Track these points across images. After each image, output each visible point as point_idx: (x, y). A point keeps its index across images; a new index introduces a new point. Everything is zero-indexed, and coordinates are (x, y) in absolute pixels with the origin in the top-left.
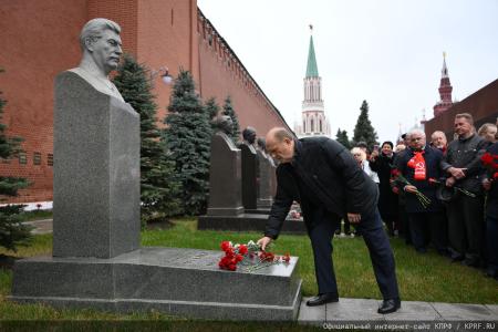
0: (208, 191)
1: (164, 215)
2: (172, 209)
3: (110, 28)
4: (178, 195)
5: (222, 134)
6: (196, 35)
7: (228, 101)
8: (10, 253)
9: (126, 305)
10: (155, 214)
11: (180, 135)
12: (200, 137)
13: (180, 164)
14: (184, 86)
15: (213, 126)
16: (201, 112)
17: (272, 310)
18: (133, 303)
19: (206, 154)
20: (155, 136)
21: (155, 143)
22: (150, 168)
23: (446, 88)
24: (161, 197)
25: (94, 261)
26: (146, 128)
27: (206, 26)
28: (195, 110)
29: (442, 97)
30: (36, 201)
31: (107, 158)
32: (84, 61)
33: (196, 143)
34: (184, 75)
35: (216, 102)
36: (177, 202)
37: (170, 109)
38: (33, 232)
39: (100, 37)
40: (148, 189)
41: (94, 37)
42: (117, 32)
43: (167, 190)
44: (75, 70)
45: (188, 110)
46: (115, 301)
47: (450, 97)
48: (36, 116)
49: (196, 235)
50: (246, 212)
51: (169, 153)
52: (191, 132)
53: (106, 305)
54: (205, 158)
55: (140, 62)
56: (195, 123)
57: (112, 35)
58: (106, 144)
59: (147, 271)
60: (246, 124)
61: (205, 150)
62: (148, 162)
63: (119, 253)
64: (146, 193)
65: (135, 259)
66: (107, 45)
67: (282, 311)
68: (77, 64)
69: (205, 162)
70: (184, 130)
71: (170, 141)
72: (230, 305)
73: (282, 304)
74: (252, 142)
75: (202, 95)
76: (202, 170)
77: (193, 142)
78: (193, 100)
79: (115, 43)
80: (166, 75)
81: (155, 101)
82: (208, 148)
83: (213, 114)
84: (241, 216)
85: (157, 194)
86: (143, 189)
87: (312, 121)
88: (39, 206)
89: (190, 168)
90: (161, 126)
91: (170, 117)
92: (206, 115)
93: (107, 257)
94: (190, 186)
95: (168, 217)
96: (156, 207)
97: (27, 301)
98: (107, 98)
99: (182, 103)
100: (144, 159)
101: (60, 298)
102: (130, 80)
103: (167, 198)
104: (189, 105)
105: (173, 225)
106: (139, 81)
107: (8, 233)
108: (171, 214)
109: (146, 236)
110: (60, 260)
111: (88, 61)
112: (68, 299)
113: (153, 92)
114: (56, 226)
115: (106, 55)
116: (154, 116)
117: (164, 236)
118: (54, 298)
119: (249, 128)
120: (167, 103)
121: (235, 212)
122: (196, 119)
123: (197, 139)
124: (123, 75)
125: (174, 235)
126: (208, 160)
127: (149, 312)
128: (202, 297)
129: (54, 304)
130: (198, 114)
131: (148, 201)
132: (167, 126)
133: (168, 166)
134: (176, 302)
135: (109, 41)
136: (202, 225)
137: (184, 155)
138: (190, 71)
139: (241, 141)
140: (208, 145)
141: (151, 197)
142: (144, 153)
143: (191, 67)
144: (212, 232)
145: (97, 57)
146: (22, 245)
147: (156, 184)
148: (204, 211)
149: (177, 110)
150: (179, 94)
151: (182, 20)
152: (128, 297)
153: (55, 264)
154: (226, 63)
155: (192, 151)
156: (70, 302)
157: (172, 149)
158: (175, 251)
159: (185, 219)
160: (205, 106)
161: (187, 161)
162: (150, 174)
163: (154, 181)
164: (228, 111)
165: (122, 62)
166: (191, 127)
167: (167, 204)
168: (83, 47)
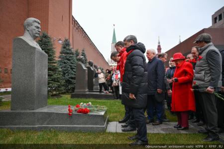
0: (75, 84)
1: (58, 93)
2: (61, 91)
3: (36, 22)
4: (63, 85)
5: (80, 63)
6: (71, 25)
7: (83, 51)
9: (41, 128)
10: (54, 93)
11: (65, 63)
12: (72, 63)
13: (65, 74)
14: (66, 45)
15: (77, 60)
16: (73, 54)
17: (97, 127)
18: (44, 127)
19: (74, 70)
20: (55, 63)
21: (54, 66)
22: (52, 75)
23: (159, 49)
24: (57, 86)
25: (28, 111)
26: (50, 60)
27: (75, 22)
28: (71, 54)
29: (158, 52)
30: (5, 88)
31: (34, 71)
32: (25, 34)
33: (71, 66)
34: (66, 40)
35: (79, 51)
36: (63, 88)
37: (61, 53)
38: (3, 100)
39: (32, 25)
40: (51, 83)
41: (29, 25)
42: (39, 24)
43: (59, 83)
44: (21, 37)
45: (68, 53)
46: (37, 126)
47: (160, 52)
48: (6, 54)
49: (70, 100)
51: (60, 69)
52: (69, 62)
53: (33, 128)
54: (74, 71)
55: (49, 35)
56: (70, 58)
57: (37, 24)
58: (33, 66)
59: (49, 115)
60: (89, 59)
61: (74, 68)
62: (51, 73)
63: (38, 108)
64: (51, 85)
65: (45, 110)
66: (35, 28)
68: (22, 35)
69: (74, 73)
70: (66, 61)
71: (61, 65)
72: (81, 126)
73: (100, 125)
74: (92, 66)
75: (73, 48)
76: (73, 76)
78: (70, 50)
79: (38, 28)
80: (60, 40)
83: (78, 55)
84: (88, 93)
85: (55, 85)
86: (49, 83)
88: (6, 90)
89: (68, 75)
90: (57, 59)
91: (61, 56)
92: (75, 55)
93: (33, 110)
94: (68, 82)
95: (59, 93)
96: (55, 90)
98: (35, 48)
99: (66, 51)
100: (50, 72)
101: (14, 126)
102: (45, 42)
103: (59, 87)
104: (68, 51)
105: (61, 97)
106: (49, 42)
108: (60, 92)
109: (50, 101)
110: (14, 111)
111: (27, 34)
112: (17, 126)
113: (54, 46)
114: (12, 98)
115: (34, 32)
116: (54, 56)
117: (58, 101)
118: (11, 126)
119: (91, 61)
120: (60, 51)
121: (85, 92)
124: (42, 39)
125: (61, 100)
127: (50, 130)
128: (71, 123)
129: (11, 128)
131: (52, 88)
132: (59, 59)
133: (60, 74)
134: (61, 126)
135: (36, 27)
136: (73, 97)
137: (66, 70)
138: (69, 39)
139: (88, 65)
141: (53, 86)
142: (49, 69)
143: (69, 37)
144: (76, 99)
145: (31, 32)
147: (55, 81)
148: (73, 91)
149: (64, 53)
150: (64, 48)
151: (66, 20)
152: (42, 124)
153: (11, 113)
154: (83, 37)
155: (69, 69)
156: (18, 128)
157: (61, 68)
158: (62, 106)
159: (66, 94)
160: (74, 52)
161: (67, 72)
162: (52, 77)
163: (54, 80)
164: (83, 54)
165: (41, 35)
166: (69, 60)
167: (59, 89)
168: (25, 29)
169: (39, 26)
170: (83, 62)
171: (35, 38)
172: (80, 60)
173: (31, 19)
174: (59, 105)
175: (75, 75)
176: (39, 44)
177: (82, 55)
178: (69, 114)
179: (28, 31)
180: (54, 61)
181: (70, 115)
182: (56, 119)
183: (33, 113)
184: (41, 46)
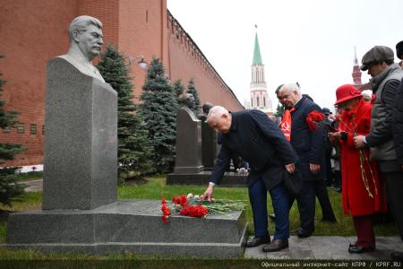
0: (175, 154)
1: (139, 173)
2: (146, 168)
4: (151, 158)
5: (186, 108)
6: (166, 31)
7: (191, 82)
8: (6, 208)
9: (105, 248)
10: (132, 173)
11: (153, 109)
12: (168, 110)
13: (152, 132)
14: (156, 71)
15: (179, 102)
16: (170, 91)
17: (224, 247)
18: (110, 246)
19: (173, 124)
20: (132, 110)
21: (132, 116)
22: (127, 136)
23: (357, 74)
24: (137, 159)
25: (78, 212)
26: (123, 104)
27: (174, 24)
28: (165, 89)
29: (355, 80)
30: (31, 164)
31: (90, 127)
32: (71, 50)
33: (166, 116)
34: (156, 62)
35: (182, 83)
36: (149, 163)
37: (145, 89)
38: (27, 190)
39: (85, 31)
40: (125, 153)
41: (80, 30)
42: (99, 27)
43: (142, 153)
44: (64, 57)
45: (159, 89)
46: (95, 244)
47: (360, 80)
48: (33, 95)
49: (166, 189)
50: (205, 170)
51: (143, 123)
52: (161, 107)
53: (88, 248)
54: (172, 127)
55: (120, 51)
56: (164, 100)
57: (95, 29)
58: (88, 116)
59: (122, 219)
61: (172, 121)
62: (126, 130)
63: (98, 206)
64: (124, 156)
65: (112, 210)
66: (91, 37)
67: (232, 247)
68: (66, 52)
69: (173, 130)
70: (155, 105)
71: (145, 114)
72: (190, 244)
73: (231, 242)
75: (171, 77)
76: (171, 137)
77: (163, 114)
78: (163, 82)
79: (97, 36)
80: (142, 61)
81: (132, 82)
82: (175, 119)
83: (179, 93)
84: (202, 173)
85: (133, 156)
86: (120, 154)
87: (258, 98)
88: (34, 168)
89: (160, 135)
90: (137, 102)
91: (145, 95)
92: (174, 93)
93: (88, 209)
94: (161, 150)
95: (142, 175)
96: (133, 168)
97: (19, 247)
98: (90, 79)
99: (155, 84)
100: (122, 128)
101: (48, 244)
102: (111, 66)
103: (141, 160)
104: (160, 85)
105: (146, 182)
106: (119, 66)
107: (4, 191)
108: (145, 172)
109: (123, 191)
110: (49, 213)
111: (75, 49)
112: (55, 245)
113: (130, 75)
114: (45, 185)
115: (90, 45)
116: (132, 94)
117: (138, 190)
118: (43, 244)
119: (207, 103)
120: (143, 84)
121: (196, 170)
122: (166, 96)
123: (166, 112)
124: (106, 60)
125: (146, 189)
126: (175, 129)
127: (123, 253)
128: (167, 239)
129: (43, 249)
130: (167, 93)
131: (126, 163)
132: (142, 102)
133: (143, 134)
134: (146, 244)
136: (170, 182)
137: (156, 125)
138: (162, 58)
139: (202, 114)
140: (175, 117)
141: (128, 159)
142: (121, 123)
143: (162, 55)
144: (178, 186)
145: (82, 46)
146: (17, 200)
147: (132, 149)
148: (171, 170)
149: (150, 89)
150: (152, 77)
151: (155, 19)
152: (106, 241)
153: (43, 216)
154: (190, 53)
155: (162, 122)
156: (56, 247)
157: (146, 121)
158: (148, 202)
159: (157, 177)
160: (173, 86)
161: (158, 129)
162: (127, 140)
163: (131, 146)
164: (192, 90)
165: (104, 51)
166: (162, 103)
167: (141, 165)
168: (71, 38)
169: (100, 32)
170: (190, 107)
171: (91, 57)
172: (185, 102)
173: (83, 19)
174: (142, 198)
175: (174, 134)
176: (100, 70)
177: (189, 92)
178: (164, 218)
179: (77, 42)
180: (132, 106)
181: (165, 220)
182: (136, 228)
183: (88, 215)
184: (103, 75)
